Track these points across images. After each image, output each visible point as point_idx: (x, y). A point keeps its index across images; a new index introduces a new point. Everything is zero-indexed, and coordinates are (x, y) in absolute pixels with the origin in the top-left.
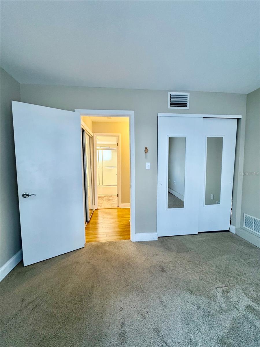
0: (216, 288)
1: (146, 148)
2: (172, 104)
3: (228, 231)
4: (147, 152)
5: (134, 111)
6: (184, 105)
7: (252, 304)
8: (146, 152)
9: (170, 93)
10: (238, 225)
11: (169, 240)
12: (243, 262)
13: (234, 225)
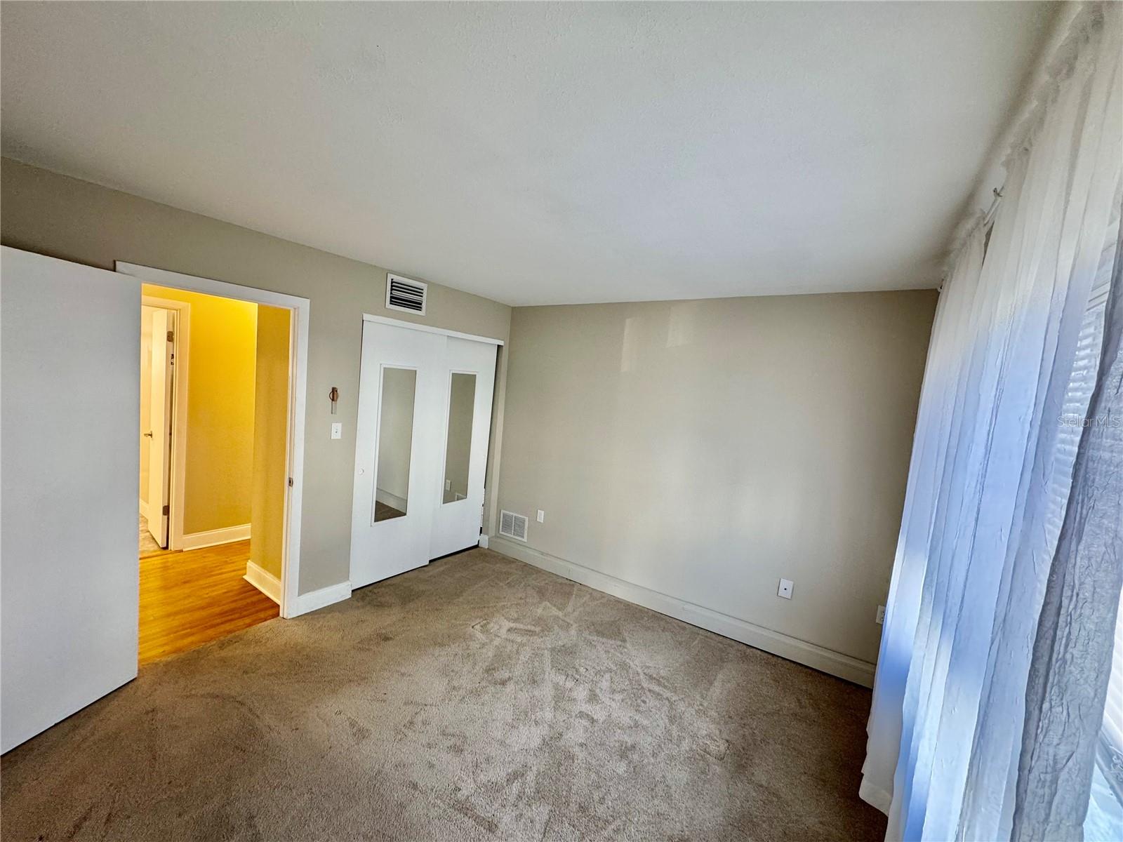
0: (473, 627)
1: (334, 390)
2: (395, 300)
3: (477, 546)
4: (337, 398)
5: (309, 300)
6: (417, 305)
7: (512, 625)
8: (333, 400)
9: (391, 276)
10: (492, 532)
11: (376, 591)
12: (501, 584)
13: (487, 534)
